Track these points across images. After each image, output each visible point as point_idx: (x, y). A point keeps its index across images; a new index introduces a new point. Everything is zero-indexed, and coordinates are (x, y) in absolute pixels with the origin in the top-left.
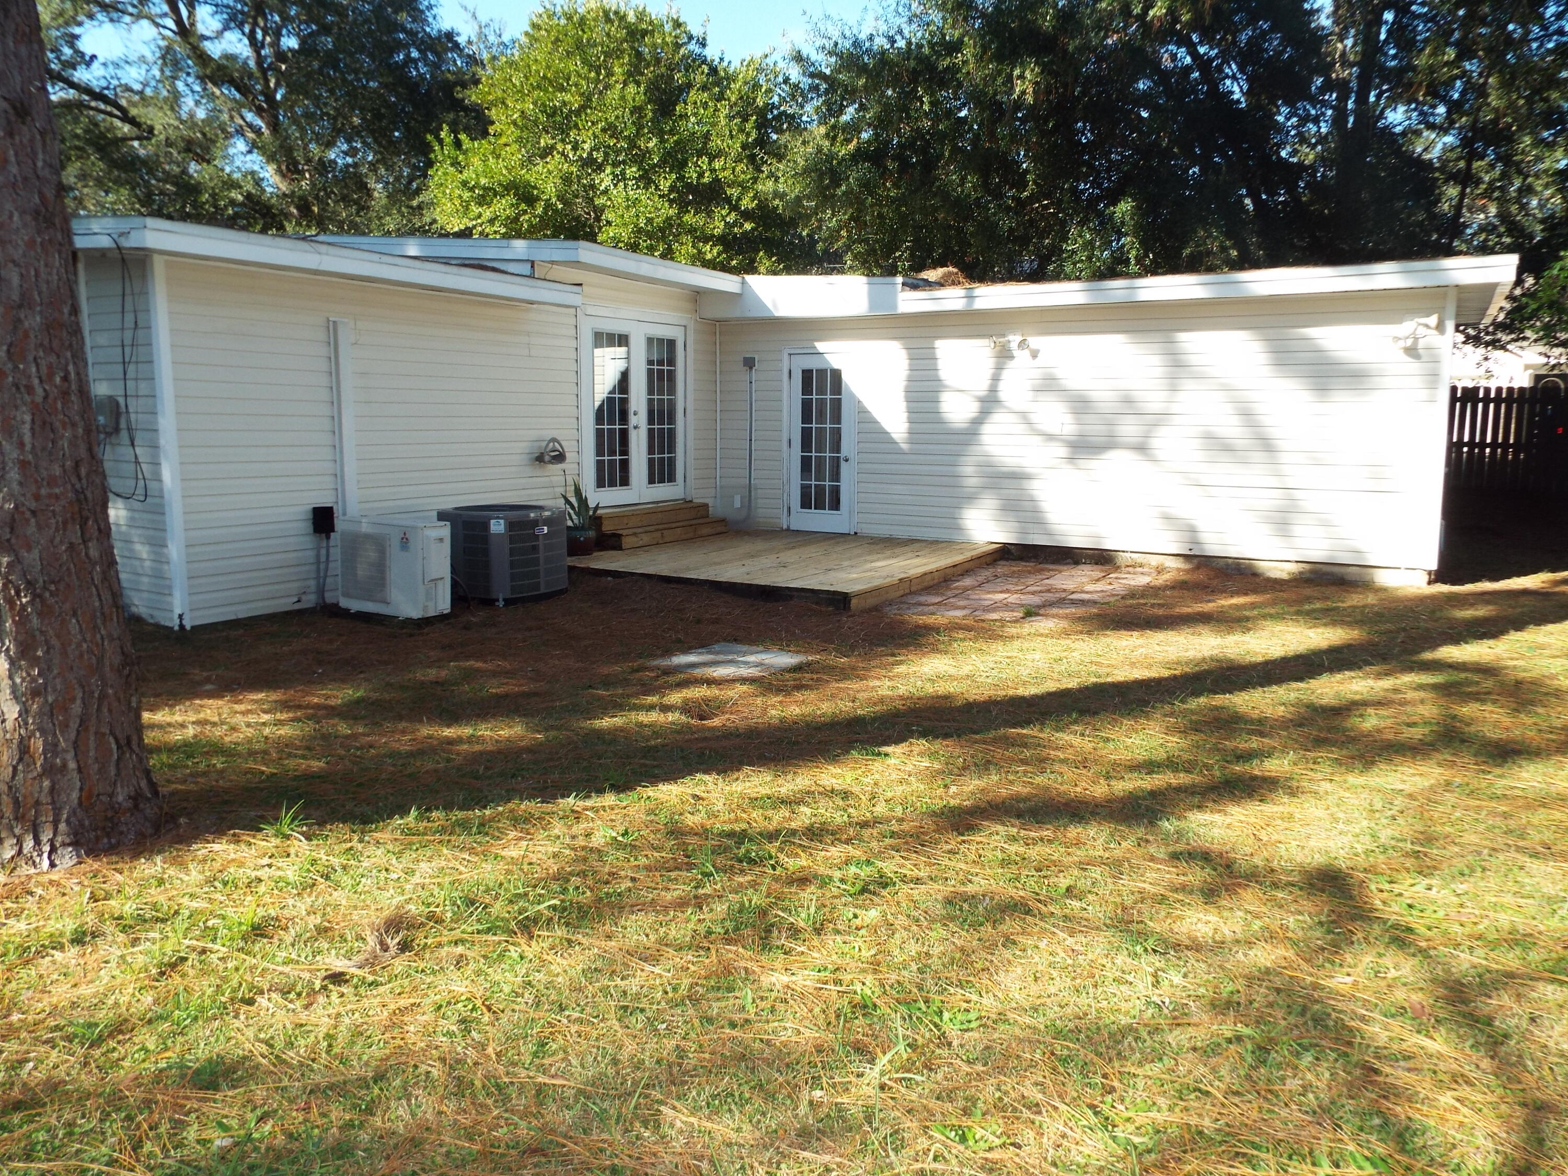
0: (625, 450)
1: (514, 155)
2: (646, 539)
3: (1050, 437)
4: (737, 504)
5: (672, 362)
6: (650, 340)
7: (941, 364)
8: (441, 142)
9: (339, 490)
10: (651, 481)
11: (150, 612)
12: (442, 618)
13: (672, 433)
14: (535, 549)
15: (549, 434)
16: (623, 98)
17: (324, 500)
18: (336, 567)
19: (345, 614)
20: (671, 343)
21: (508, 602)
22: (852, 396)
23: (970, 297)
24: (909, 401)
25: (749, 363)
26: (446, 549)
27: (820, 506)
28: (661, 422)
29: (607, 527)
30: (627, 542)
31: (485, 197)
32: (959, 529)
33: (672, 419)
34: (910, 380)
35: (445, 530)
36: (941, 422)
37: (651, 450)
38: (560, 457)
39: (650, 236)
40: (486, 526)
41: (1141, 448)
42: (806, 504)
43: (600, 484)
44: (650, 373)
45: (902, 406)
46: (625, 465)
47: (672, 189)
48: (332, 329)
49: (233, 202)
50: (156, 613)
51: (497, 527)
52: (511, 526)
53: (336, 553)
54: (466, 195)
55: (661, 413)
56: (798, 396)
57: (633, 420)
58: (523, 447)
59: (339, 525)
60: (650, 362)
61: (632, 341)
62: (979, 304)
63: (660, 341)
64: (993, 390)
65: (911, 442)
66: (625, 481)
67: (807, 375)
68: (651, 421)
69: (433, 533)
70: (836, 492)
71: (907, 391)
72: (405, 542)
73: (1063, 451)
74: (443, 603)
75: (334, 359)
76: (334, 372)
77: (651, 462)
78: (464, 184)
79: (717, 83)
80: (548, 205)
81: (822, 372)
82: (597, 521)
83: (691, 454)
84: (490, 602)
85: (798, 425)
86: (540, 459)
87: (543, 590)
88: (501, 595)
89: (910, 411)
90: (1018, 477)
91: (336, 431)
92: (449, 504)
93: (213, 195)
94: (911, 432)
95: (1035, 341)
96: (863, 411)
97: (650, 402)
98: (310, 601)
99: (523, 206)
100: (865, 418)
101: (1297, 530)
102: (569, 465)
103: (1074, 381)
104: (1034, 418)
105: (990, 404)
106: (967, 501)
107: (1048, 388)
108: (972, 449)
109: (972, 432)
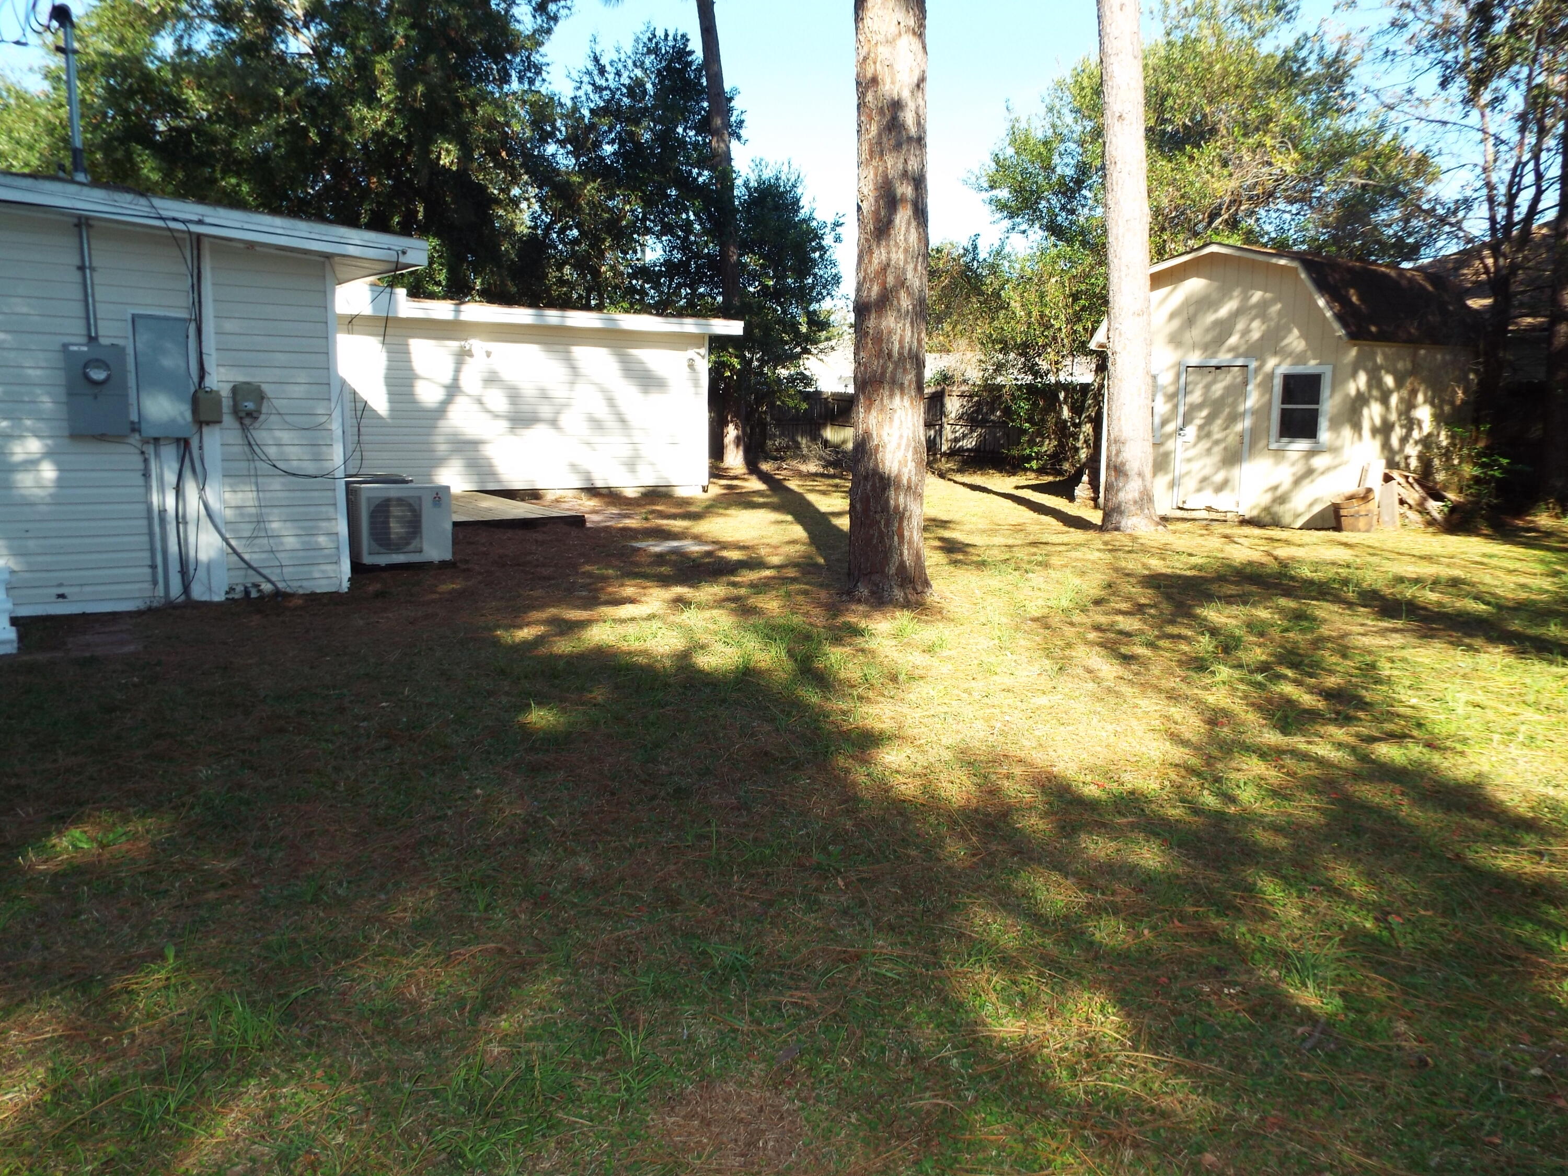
3: (497, 416)
11: (299, 583)
24: (388, 385)
34: (389, 368)
36: (415, 402)
41: (553, 423)
45: (383, 389)
50: (305, 584)
64: (456, 379)
65: (392, 417)
71: (387, 378)
73: (504, 424)
89: (390, 393)
90: (475, 444)
94: (392, 410)
95: (489, 346)
103: (507, 375)
104: (485, 400)
105: (453, 390)
106: (439, 462)
107: (492, 380)
108: (442, 423)
109: (441, 410)
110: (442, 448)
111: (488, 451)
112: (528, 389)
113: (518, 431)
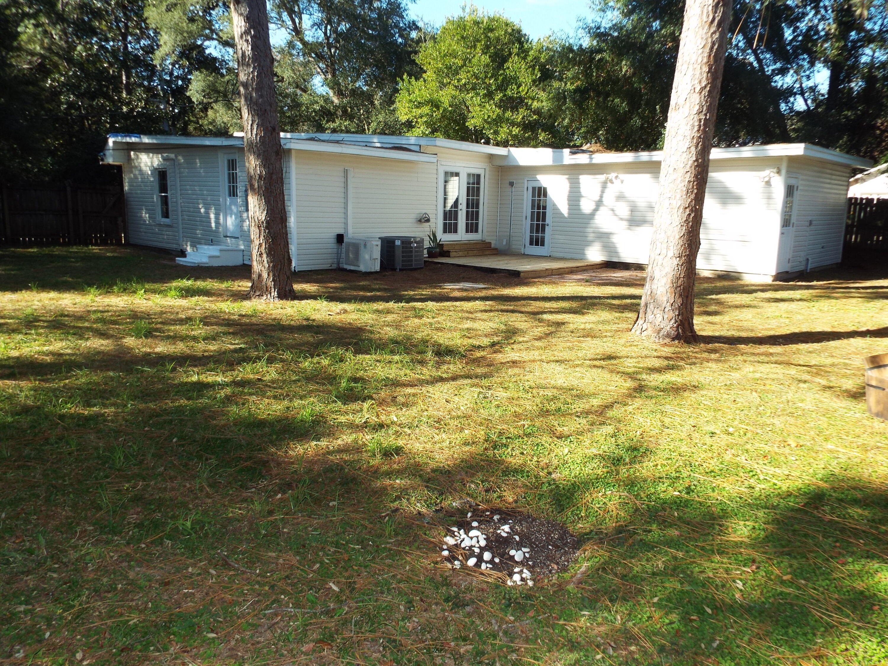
0: (456, 218)
1: (433, 85)
2: (461, 253)
3: (621, 219)
4: (504, 243)
5: (478, 183)
6: (469, 175)
7: (582, 186)
8: (403, 80)
9: (346, 229)
10: (467, 231)
12: (376, 272)
13: (477, 213)
14: (411, 252)
15: (424, 212)
16: (480, 61)
17: (341, 231)
18: (343, 255)
19: (345, 270)
20: (479, 176)
21: (400, 270)
22: (551, 199)
23: (591, 158)
24: (569, 201)
25: (512, 184)
26: (379, 248)
27: (537, 244)
28: (473, 208)
29: (445, 249)
30: (452, 254)
31: (419, 105)
32: (584, 254)
33: (478, 207)
34: (570, 192)
35: (379, 243)
36: (580, 210)
37: (467, 219)
38: (428, 220)
39: (489, 123)
40: (394, 242)
42: (531, 243)
43: (445, 231)
44: (468, 188)
45: (566, 202)
46: (456, 225)
47: (501, 100)
48: (346, 172)
49: (314, 111)
51: (398, 243)
52: (403, 242)
53: (344, 250)
54: (411, 105)
55: (473, 204)
56: (530, 198)
57: (460, 207)
58: (414, 216)
59: (345, 240)
60: (468, 183)
61: (461, 175)
62: (594, 161)
63: (474, 175)
64: (601, 197)
65: (569, 217)
66: (456, 231)
67: (534, 189)
68: (468, 207)
69: (375, 243)
70: (543, 239)
71: (569, 197)
72: (365, 245)
73: (625, 224)
74: (378, 268)
75: (346, 183)
76: (346, 187)
77: (467, 224)
78: (411, 101)
79: (523, 52)
80: (445, 110)
81: (540, 189)
82: (441, 246)
83: (485, 222)
84: (395, 270)
85: (530, 210)
86: (420, 221)
87: (414, 267)
88: (398, 267)
89: (569, 204)
90: (608, 235)
91: (346, 208)
92: (383, 235)
93: (307, 108)
94: (569, 214)
95: (622, 176)
96: (554, 205)
97: (468, 200)
98: (335, 266)
99: (434, 109)
100: (555, 208)
101: (713, 257)
102: (432, 223)
104: (616, 209)
105: (599, 204)
106: (588, 244)
107: (621, 197)
108: (592, 221)
109: (592, 215)
110: (591, 236)
111: (615, 239)
112: (642, 204)
113: (633, 228)
